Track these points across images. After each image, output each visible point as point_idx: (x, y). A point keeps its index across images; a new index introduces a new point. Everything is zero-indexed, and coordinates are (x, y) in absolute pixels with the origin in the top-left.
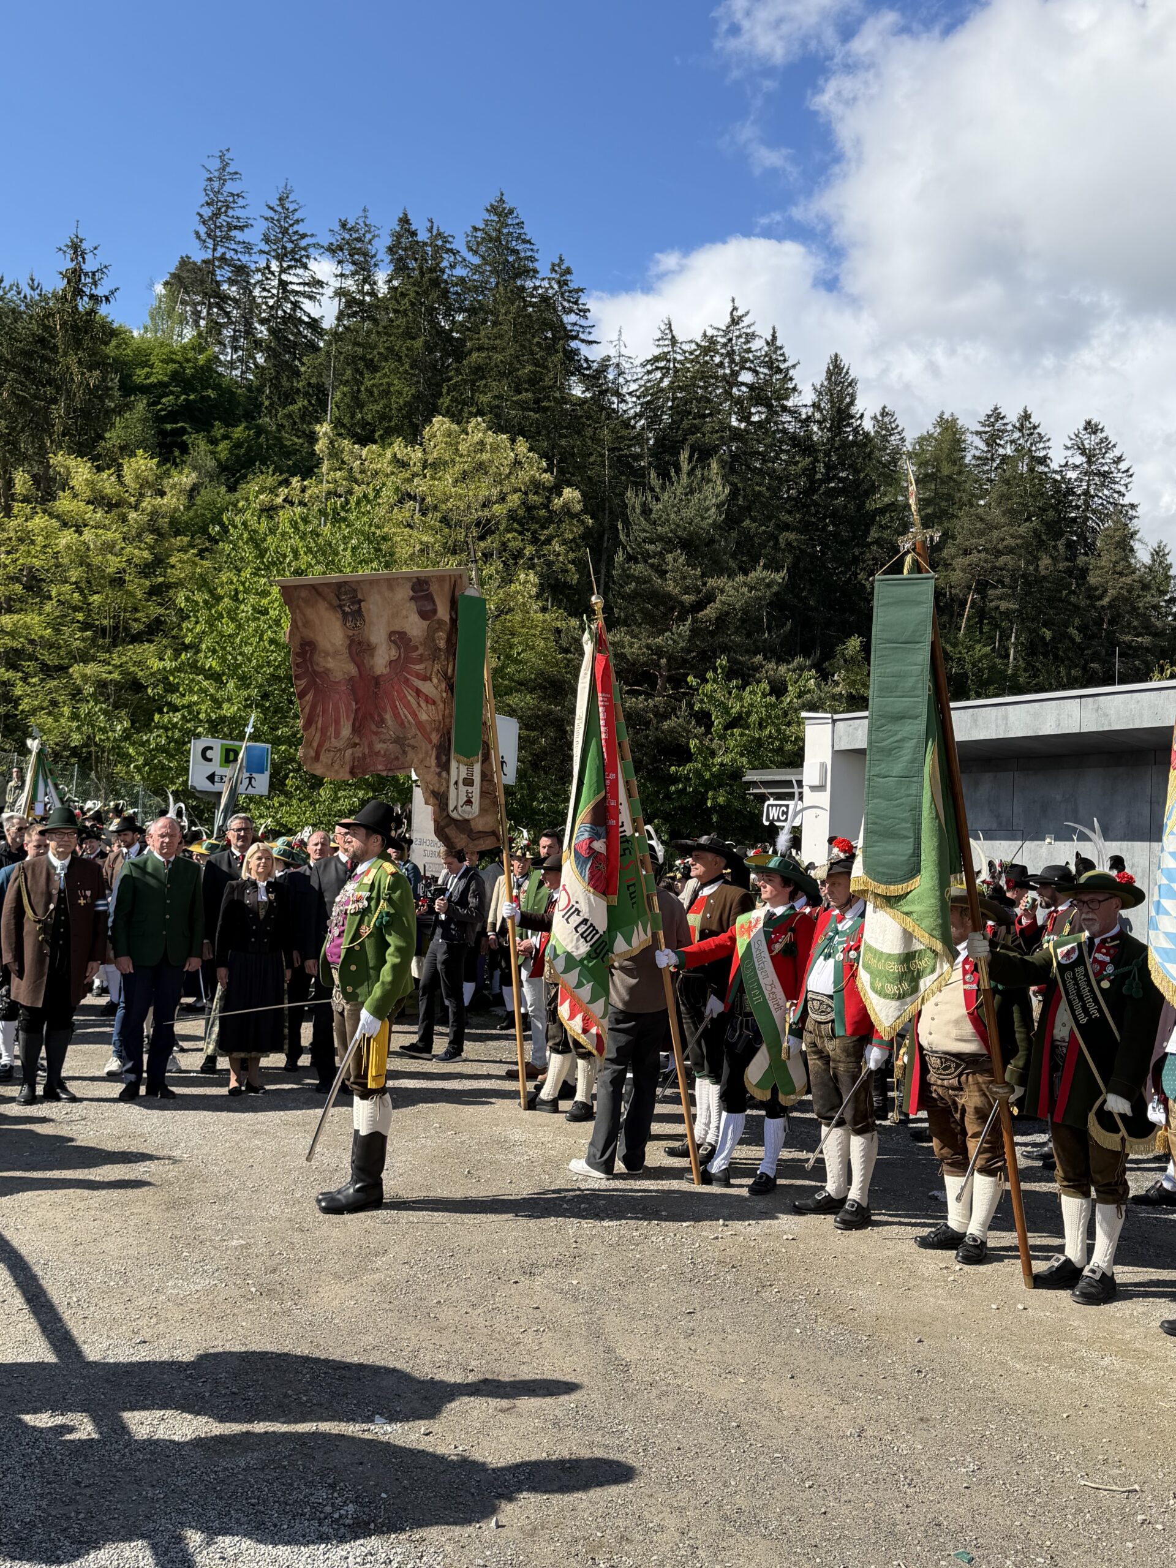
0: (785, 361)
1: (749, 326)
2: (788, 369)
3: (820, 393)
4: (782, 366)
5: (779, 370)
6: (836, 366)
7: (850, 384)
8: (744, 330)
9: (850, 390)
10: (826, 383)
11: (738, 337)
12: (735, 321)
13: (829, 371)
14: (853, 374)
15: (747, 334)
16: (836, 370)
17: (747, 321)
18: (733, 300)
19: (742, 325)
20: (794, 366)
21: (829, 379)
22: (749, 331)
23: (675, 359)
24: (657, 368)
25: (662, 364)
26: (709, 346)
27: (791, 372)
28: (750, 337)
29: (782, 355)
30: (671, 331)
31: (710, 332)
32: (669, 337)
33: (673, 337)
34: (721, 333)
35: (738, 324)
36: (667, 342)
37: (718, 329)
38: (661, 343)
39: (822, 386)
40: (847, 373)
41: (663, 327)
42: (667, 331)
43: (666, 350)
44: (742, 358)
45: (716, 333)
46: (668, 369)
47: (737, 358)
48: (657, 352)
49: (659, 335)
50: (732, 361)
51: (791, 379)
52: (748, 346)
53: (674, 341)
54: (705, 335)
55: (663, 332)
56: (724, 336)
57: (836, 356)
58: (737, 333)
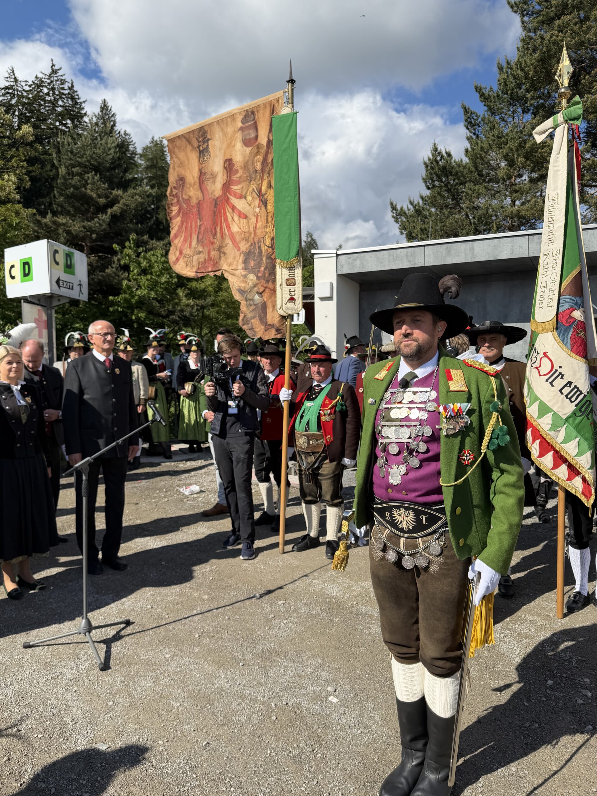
0: (79, 99)
1: (62, 76)
2: (81, 103)
3: (98, 118)
4: (78, 101)
5: (77, 103)
6: (105, 105)
7: (113, 116)
8: (60, 77)
9: (113, 118)
10: (100, 113)
11: (57, 81)
12: (54, 72)
13: (101, 107)
14: (114, 111)
15: (61, 80)
16: (105, 107)
17: (60, 73)
18: (52, 60)
19: (57, 75)
20: (84, 102)
21: (102, 111)
22: (63, 78)
23: (17, 90)
24: (8, 93)
25: (10, 91)
26: (39, 84)
27: (83, 105)
28: (63, 82)
29: (78, 95)
30: (14, 74)
31: (40, 76)
32: (13, 77)
33: (15, 78)
34: (47, 77)
35: (56, 73)
36: (12, 80)
37: (46, 75)
38: (9, 79)
39: (99, 114)
40: (110, 110)
41: (9, 71)
42: (12, 74)
43: (12, 84)
44: (60, 92)
45: (44, 77)
46: (14, 94)
47: (57, 93)
48: (7, 84)
49: (7, 75)
50: (54, 93)
51: (83, 108)
52: (63, 86)
53: (16, 80)
54: (37, 77)
55: (9, 74)
56: (48, 79)
57: (105, 100)
58: (56, 79)
